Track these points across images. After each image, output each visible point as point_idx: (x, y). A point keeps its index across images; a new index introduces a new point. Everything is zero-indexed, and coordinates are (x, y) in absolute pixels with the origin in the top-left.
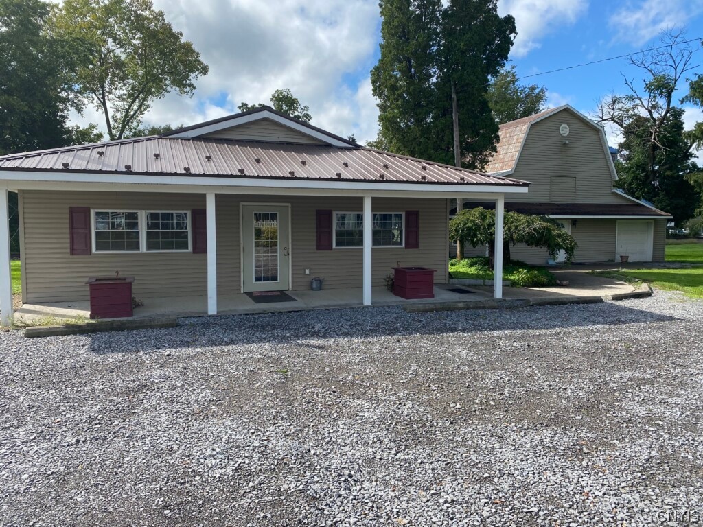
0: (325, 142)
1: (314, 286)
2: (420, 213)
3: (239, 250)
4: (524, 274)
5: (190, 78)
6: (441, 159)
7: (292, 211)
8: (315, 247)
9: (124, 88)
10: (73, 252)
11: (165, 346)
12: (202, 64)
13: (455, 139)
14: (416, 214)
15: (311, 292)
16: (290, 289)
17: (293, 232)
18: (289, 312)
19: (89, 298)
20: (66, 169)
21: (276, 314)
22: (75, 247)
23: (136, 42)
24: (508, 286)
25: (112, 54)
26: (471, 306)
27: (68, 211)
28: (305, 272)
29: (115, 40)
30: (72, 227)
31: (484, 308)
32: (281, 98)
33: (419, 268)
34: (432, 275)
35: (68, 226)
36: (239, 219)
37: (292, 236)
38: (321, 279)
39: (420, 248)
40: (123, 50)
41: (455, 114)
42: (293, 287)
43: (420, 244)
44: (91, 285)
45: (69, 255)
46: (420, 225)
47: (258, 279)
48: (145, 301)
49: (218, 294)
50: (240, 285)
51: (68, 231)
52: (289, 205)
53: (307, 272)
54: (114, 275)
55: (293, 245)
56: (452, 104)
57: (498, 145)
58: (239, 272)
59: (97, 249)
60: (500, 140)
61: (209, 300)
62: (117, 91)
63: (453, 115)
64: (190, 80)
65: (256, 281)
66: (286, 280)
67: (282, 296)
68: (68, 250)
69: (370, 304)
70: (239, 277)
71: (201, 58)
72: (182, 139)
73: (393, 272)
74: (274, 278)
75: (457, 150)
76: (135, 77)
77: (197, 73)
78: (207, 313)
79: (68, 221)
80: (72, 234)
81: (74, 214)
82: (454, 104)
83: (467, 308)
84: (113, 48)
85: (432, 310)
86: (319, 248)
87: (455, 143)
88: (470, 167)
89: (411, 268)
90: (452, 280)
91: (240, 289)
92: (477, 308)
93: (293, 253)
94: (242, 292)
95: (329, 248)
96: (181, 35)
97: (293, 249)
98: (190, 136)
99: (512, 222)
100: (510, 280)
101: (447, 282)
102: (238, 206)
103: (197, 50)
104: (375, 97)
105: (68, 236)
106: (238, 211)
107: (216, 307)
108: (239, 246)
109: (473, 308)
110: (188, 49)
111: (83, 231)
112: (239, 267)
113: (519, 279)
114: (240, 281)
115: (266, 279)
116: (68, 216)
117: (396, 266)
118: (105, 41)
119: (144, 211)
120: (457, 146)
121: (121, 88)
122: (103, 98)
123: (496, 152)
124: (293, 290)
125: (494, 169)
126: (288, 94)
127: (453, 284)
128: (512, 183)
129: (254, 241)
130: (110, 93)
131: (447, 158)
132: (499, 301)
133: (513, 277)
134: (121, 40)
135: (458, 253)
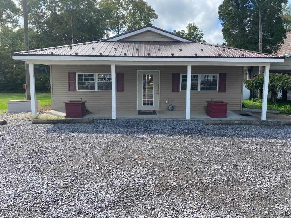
0: (177, 40)
1: (170, 109)
2: (227, 75)
3: (136, 91)
4: (289, 107)
5: (151, 21)
6: (251, 48)
7: (160, 73)
8: (171, 90)
9: (126, 27)
10: (70, 90)
11: (77, 132)
12: (155, 14)
13: (260, 38)
14: (225, 75)
15: (168, 111)
16: (159, 110)
17: (160, 83)
18: (148, 120)
19: (65, 109)
20: (52, 55)
21: (141, 121)
22: (70, 88)
23: (130, 8)
24: (278, 113)
25: (122, 14)
26: (243, 123)
27: (67, 73)
28: (166, 102)
29: (123, 8)
30: (69, 80)
31: (251, 125)
32: (191, 27)
33: (221, 102)
34: (226, 106)
35: (67, 79)
36: (136, 77)
37: (160, 85)
38: (173, 105)
39: (226, 92)
40: (126, 12)
41: (261, 25)
42: (160, 108)
43: (226, 90)
44: (66, 103)
45: (68, 91)
46: (227, 80)
47: (144, 104)
48: (93, 111)
49: (116, 110)
50: (136, 107)
51: (68, 81)
52: (159, 71)
53: (167, 102)
54: (80, 100)
55: (160, 89)
56: (259, 20)
57: (284, 40)
58: (136, 101)
59: (79, 89)
60: (286, 37)
61: (113, 112)
62: (123, 28)
63: (259, 25)
64: (150, 22)
65: (143, 105)
66: (157, 105)
67: (154, 112)
68: (68, 89)
69: (189, 119)
70: (136, 103)
71: (155, 12)
72: (111, 42)
73: (207, 103)
74: (152, 104)
75: (260, 44)
76: (130, 22)
77: (154, 18)
78: (112, 118)
79: (67, 77)
80: (69, 83)
81: (70, 75)
82: (260, 20)
83: (241, 124)
84: (122, 11)
85: (219, 124)
86: (173, 91)
87: (260, 40)
88: (269, 52)
89: (216, 102)
90: (244, 109)
91: (136, 108)
92: (246, 124)
93: (160, 93)
94: (137, 110)
95: (178, 91)
96: (147, 3)
97: (160, 91)
98: (115, 41)
99: (285, 80)
100: (280, 110)
101: (241, 110)
102: (136, 71)
103: (154, 9)
104: (220, 20)
105: (68, 83)
106: (136, 73)
107: (115, 116)
108: (136, 89)
109: (244, 124)
110: (149, 8)
111: (73, 81)
112: (136, 99)
113: (285, 110)
114: (136, 105)
115: (148, 104)
116: (67, 75)
117: (210, 100)
118: (119, 9)
119: (97, 74)
120: (261, 41)
121: (125, 27)
122: (118, 32)
123: (284, 44)
124: (160, 110)
125: (285, 53)
126: (194, 25)
127: (244, 111)
128: (274, 57)
129: (143, 87)
130: (121, 29)
131: (255, 47)
132: (264, 121)
133: (281, 109)
134: (125, 8)
135: (259, 95)
